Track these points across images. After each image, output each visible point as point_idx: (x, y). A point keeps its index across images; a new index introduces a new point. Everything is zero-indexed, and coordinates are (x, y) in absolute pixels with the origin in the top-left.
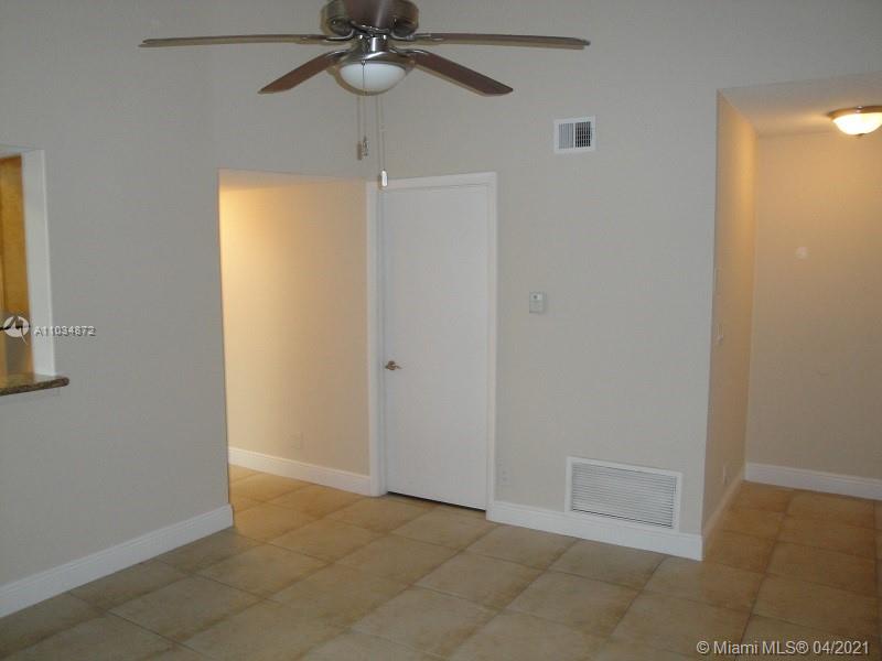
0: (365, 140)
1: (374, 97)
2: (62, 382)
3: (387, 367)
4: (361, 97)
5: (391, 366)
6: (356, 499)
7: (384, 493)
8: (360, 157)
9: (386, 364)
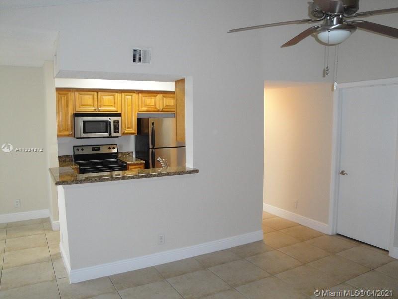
0: (327, 67)
1: (334, 47)
2: (196, 171)
3: (340, 173)
4: (327, 47)
5: (343, 173)
6: (321, 234)
7: (335, 233)
8: (324, 76)
9: (341, 172)
